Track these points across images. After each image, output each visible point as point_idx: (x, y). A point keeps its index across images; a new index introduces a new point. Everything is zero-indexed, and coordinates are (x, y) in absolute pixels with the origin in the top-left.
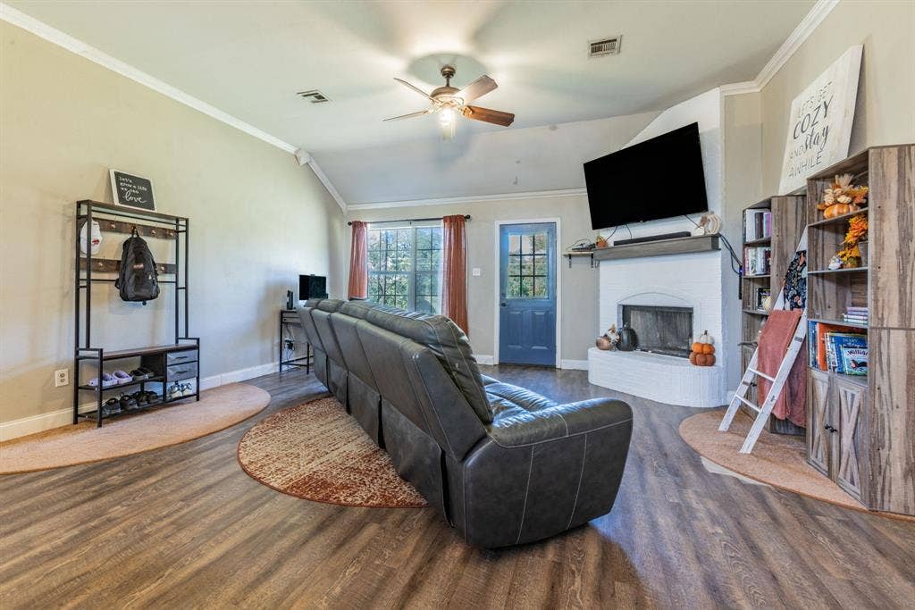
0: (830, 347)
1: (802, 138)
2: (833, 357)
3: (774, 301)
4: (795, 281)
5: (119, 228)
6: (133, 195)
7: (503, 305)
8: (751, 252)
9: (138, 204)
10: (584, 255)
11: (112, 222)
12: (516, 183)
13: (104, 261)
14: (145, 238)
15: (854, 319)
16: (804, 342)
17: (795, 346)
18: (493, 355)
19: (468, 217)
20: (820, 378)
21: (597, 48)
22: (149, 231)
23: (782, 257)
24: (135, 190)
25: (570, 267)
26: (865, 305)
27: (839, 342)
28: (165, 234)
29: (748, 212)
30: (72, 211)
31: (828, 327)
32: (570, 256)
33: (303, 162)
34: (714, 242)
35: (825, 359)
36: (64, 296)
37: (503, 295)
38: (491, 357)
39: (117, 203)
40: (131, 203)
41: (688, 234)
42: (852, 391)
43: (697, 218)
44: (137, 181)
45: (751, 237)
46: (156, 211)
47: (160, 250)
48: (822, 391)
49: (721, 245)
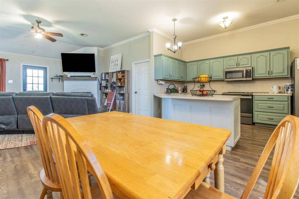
0: (119, 97)
1: (113, 64)
2: (119, 98)
3: (109, 90)
4: (112, 87)
8: (103, 81)
10: (57, 78)
12: (33, 52)
15: (122, 92)
16: (115, 96)
17: (114, 97)
19: (7, 60)
20: (118, 101)
21: (82, 35)
23: (110, 83)
25: (52, 81)
26: (124, 90)
27: (120, 96)
29: (103, 74)
31: (119, 94)
32: (52, 78)
34: (95, 79)
35: (118, 99)
41: (90, 76)
42: (122, 102)
43: (92, 73)
45: (103, 79)
48: (118, 103)
49: (97, 79)
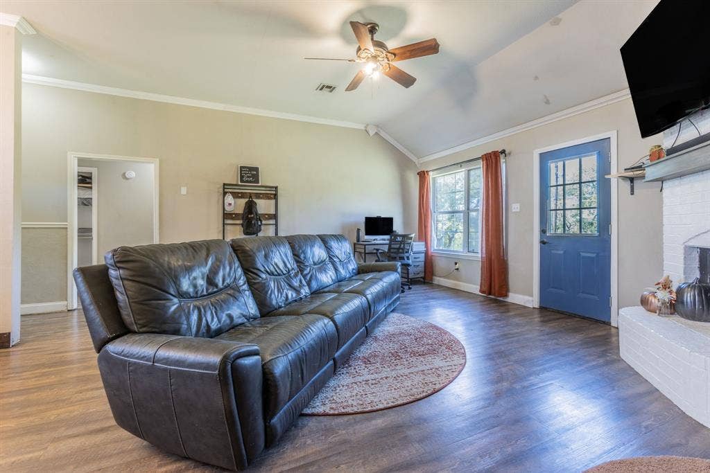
5: (243, 196)
6: (248, 177)
7: (543, 243)
9: (250, 182)
11: (239, 193)
12: (547, 102)
13: (236, 214)
14: (255, 200)
18: (532, 296)
19: (503, 152)
22: (258, 196)
24: (250, 174)
25: (632, 194)
28: (267, 197)
30: (221, 189)
32: (631, 179)
33: (372, 133)
36: (219, 232)
37: (543, 231)
38: (530, 298)
39: (240, 183)
40: (247, 182)
44: (251, 169)
46: (260, 184)
47: (263, 206)
